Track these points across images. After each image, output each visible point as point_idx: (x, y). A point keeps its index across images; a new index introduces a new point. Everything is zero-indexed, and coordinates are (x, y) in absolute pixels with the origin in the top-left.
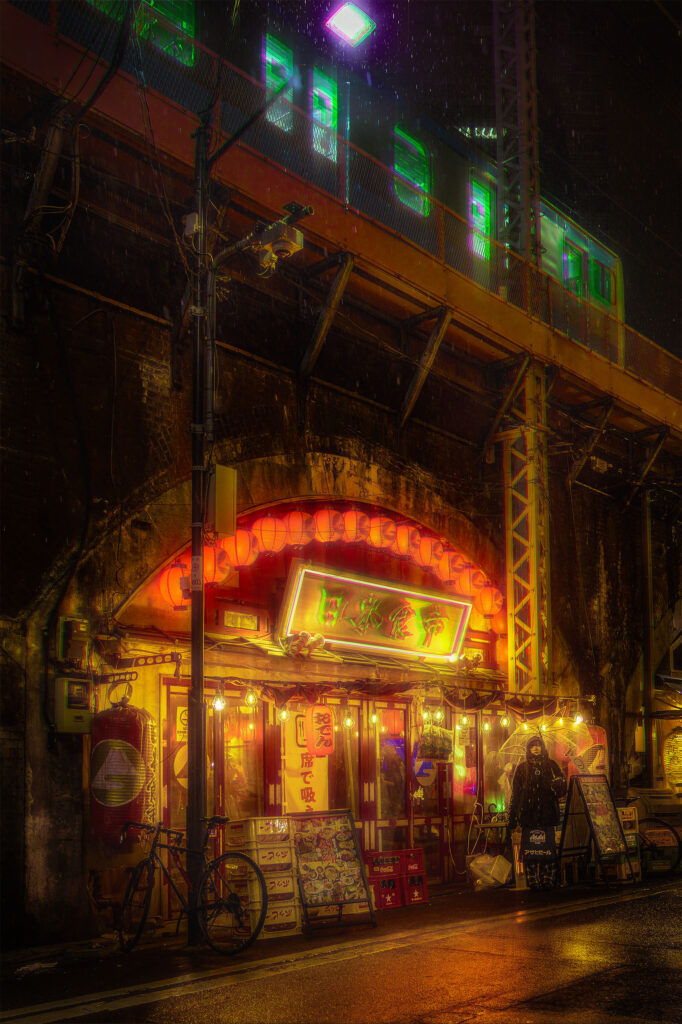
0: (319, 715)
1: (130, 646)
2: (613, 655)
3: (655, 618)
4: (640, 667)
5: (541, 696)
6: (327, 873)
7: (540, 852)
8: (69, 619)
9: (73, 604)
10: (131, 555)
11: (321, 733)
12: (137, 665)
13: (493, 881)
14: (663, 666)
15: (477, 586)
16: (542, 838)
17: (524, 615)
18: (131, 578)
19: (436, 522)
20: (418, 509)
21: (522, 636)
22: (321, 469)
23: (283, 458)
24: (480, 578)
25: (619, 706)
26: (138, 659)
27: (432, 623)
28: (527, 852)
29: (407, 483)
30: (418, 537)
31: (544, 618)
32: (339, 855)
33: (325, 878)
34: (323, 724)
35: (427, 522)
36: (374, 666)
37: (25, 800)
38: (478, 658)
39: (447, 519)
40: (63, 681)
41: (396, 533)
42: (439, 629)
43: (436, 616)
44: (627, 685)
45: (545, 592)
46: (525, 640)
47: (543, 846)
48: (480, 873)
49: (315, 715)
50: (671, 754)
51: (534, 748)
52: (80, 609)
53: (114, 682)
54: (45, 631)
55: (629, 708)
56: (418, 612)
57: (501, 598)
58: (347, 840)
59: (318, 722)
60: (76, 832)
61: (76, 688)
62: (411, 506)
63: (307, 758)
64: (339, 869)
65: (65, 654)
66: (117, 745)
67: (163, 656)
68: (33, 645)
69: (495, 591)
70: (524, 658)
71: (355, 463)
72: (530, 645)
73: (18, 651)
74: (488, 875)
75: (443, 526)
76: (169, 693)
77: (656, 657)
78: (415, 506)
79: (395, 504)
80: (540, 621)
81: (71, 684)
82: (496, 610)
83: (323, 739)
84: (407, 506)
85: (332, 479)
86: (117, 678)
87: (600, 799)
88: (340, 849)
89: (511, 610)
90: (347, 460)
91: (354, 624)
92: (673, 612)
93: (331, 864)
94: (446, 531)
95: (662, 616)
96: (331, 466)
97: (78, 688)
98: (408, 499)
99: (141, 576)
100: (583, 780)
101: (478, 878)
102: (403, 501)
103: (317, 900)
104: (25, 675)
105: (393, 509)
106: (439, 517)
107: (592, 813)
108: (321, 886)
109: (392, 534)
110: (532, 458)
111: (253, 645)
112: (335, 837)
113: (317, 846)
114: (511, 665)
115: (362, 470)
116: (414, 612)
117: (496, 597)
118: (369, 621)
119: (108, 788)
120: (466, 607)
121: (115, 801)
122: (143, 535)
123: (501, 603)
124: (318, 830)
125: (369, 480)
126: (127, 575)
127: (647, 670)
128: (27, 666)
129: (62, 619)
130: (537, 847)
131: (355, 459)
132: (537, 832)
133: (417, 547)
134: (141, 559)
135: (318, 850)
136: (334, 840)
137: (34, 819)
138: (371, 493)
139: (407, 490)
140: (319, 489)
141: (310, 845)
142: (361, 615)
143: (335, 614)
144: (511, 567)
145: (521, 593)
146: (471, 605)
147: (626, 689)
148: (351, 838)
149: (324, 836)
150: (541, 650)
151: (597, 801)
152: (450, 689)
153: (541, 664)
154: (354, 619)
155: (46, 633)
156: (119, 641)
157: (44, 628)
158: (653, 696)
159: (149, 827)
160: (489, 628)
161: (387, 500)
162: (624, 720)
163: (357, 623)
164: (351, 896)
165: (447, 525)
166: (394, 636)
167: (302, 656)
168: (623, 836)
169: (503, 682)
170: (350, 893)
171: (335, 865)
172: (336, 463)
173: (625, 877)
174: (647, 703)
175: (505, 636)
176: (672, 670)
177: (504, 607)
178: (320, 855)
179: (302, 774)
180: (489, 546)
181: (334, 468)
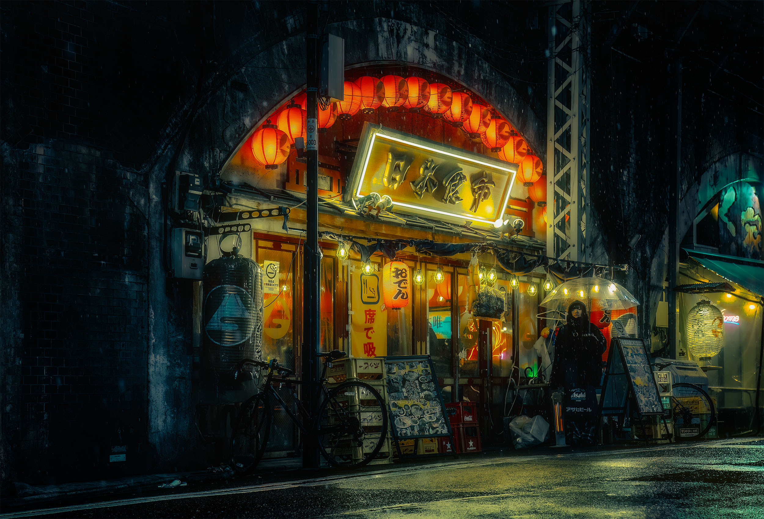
0: (397, 270)
1: (234, 201)
2: (640, 226)
3: (682, 190)
4: (665, 241)
5: (579, 263)
6: (413, 410)
7: (580, 409)
8: (183, 173)
9: (186, 160)
10: (230, 114)
11: (399, 286)
12: (241, 218)
13: (533, 439)
14: (687, 241)
15: (521, 154)
16: (582, 396)
17: (564, 183)
18: (231, 136)
19: (484, 89)
20: (469, 76)
21: (561, 203)
22: (386, 34)
23: (355, 23)
24: (524, 146)
25: (644, 279)
26: (242, 213)
27: (480, 188)
28: (569, 409)
29: (460, 49)
30: (470, 104)
31: (583, 186)
32: (422, 395)
33: (411, 414)
34: (400, 278)
35: (476, 89)
36: (431, 228)
37: (148, 339)
38: (520, 225)
39: (494, 85)
40: (180, 230)
41: (452, 99)
42: (486, 196)
43: (483, 182)
44: (652, 257)
45: (584, 161)
46: (563, 208)
47: (583, 404)
48: (519, 432)
49: (393, 270)
50: (696, 327)
51: (576, 311)
52: (191, 165)
53: (224, 233)
54: (164, 183)
55: (654, 281)
56: (468, 178)
57: (541, 166)
58: (429, 382)
59: (397, 276)
60: (188, 371)
61: (192, 237)
62: (463, 72)
63: (370, 314)
64: (422, 407)
65: (181, 206)
66: (230, 290)
67: (260, 211)
68: (154, 197)
69: (536, 159)
70: (562, 225)
71: (415, 28)
72: (569, 213)
73: (142, 202)
74: (528, 433)
75: (490, 94)
76: (257, 247)
77: (681, 230)
78: (466, 73)
79: (449, 70)
80: (580, 189)
81: (187, 233)
82: (536, 178)
83: (400, 292)
84: (459, 72)
85: (395, 45)
86: (227, 229)
87: (639, 362)
88: (423, 390)
89: (550, 177)
90: (408, 26)
91: (413, 188)
92: (699, 184)
93: (416, 403)
94: (492, 98)
95: (689, 188)
96: (395, 31)
97: (193, 237)
98: (460, 65)
99: (239, 135)
100: (624, 343)
101: (518, 436)
102: (456, 68)
103: (406, 433)
104: (148, 224)
105: (448, 75)
106: (486, 83)
107: (632, 374)
108: (408, 422)
109: (449, 100)
110: (577, 26)
111: (328, 204)
112: (417, 379)
113: (403, 387)
114: (550, 232)
115: (421, 36)
116: (465, 177)
117: (537, 165)
118: (426, 186)
119: (223, 329)
120: (510, 174)
121: (228, 341)
122: (241, 95)
123: (541, 171)
124: (403, 372)
125: (427, 46)
126: (228, 134)
127: (672, 242)
128: (149, 215)
129: (178, 173)
130: (578, 405)
131: (416, 24)
132: (578, 390)
133: (469, 113)
134: (239, 119)
135: (404, 390)
136: (417, 382)
137: (155, 357)
138: (428, 59)
139: (460, 57)
140: (385, 55)
141: (396, 385)
142: (419, 179)
143: (398, 178)
144: (552, 135)
145: (560, 162)
146: (515, 172)
147: (651, 262)
148: (432, 381)
149: (408, 378)
150: (580, 219)
151: (636, 363)
152: (502, 252)
153: (580, 231)
154: (413, 183)
155: (164, 186)
156: (225, 196)
157: (164, 181)
158: (678, 270)
159: (263, 364)
160: (527, 196)
161: (443, 66)
162: (649, 293)
163: (416, 186)
164: (435, 431)
165: (493, 92)
166: (446, 200)
167: (372, 216)
168: (659, 399)
169: (542, 249)
170: (433, 428)
171: (419, 403)
172: (399, 28)
173: (659, 437)
174: (671, 276)
175: (543, 204)
176: (695, 244)
177: (543, 176)
178: (406, 394)
179: (365, 329)
180: (531, 115)
181: (397, 33)
